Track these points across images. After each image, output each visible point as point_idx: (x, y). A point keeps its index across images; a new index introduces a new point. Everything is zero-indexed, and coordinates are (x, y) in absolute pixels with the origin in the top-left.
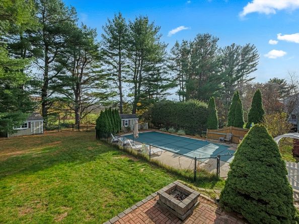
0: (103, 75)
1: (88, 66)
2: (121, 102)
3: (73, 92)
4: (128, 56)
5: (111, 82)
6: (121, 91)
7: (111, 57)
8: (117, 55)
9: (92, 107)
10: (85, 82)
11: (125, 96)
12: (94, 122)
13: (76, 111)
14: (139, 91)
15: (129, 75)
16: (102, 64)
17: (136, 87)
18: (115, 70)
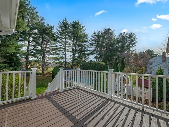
0: (57, 48)
1: (49, 44)
2: (66, 62)
3: (41, 57)
4: (69, 39)
5: (61, 52)
6: (65, 56)
7: (61, 40)
8: (64, 38)
9: (51, 65)
10: (48, 52)
12: (52, 72)
13: (43, 66)
14: (75, 56)
15: (70, 48)
16: (56, 43)
17: (73, 54)
18: (63, 46)
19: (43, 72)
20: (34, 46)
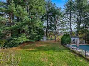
0: (64, 22)
1: (59, 20)
2: (71, 31)
3: (54, 29)
4: (74, 13)
5: (67, 24)
6: (71, 27)
7: (67, 15)
8: (69, 14)
9: (60, 34)
10: (58, 25)
11: (73, 29)
12: (61, 39)
13: (55, 35)
14: (80, 26)
15: (74, 20)
16: (63, 18)
17: (78, 25)
18: (68, 19)
19: (55, 38)
20: (50, 23)
